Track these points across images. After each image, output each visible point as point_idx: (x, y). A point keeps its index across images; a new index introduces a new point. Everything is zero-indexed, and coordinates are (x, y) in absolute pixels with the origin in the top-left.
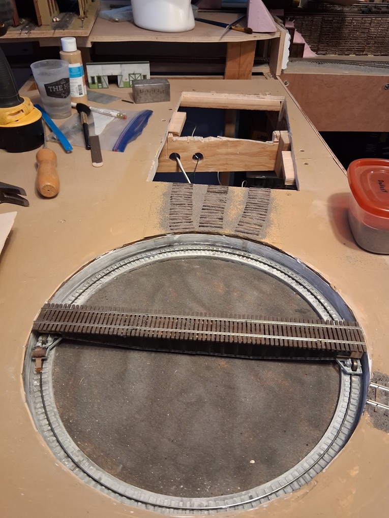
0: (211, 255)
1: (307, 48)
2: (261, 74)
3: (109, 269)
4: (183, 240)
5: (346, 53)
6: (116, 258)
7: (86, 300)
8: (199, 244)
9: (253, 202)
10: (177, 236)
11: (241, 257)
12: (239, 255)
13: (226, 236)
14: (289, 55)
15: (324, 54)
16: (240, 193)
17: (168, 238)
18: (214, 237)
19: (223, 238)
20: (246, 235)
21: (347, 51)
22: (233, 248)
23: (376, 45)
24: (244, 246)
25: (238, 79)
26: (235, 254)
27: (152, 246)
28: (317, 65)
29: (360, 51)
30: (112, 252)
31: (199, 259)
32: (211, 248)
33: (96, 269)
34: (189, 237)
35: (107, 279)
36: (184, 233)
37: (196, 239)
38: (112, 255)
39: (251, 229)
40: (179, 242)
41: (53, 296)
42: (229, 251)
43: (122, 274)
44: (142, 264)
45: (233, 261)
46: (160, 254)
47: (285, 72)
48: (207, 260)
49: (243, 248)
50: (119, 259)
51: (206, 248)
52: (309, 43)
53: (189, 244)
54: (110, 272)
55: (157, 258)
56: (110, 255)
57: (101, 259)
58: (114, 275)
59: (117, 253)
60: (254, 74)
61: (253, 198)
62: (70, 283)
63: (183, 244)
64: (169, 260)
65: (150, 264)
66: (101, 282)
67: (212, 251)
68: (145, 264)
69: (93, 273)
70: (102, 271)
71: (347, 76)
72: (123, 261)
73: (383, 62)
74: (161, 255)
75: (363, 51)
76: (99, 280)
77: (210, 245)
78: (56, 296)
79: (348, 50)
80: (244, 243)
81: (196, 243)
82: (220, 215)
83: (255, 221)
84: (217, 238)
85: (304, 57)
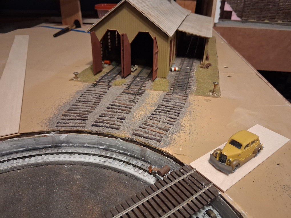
0: (101, 163)
4: (72, 141)
8: (92, 147)
9: (166, 105)
10: (63, 136)
11: (137, 169)
12: (135, 166)
13: (121, 139)
16: (155, 96)
17: (53, 137)
18: (108, 140)
19: (119, 142)
20: (144, 140)
22: (131, 156)
24: (143, 154)
26: (130, 164)
27: (33, 145)
31: (86, 167)
32: (104, 154)
34: (78, 138)
37: (88, 141)
39: (154, 133)
40: (68, 143)
42: (124, 158)
45: (126, 174)
48: (95, 169)
49: (142, 156)
51: (99, 153)
53: (81, 146)
55: (33, 160)
61: (167, 101)
63: (73, 146)
64: (48, 164)
65: (23, 167)
67: (105, 157)
68: (15, 167)
77: (104, 149)
80: (142, 151)
81: (88, 145)
83: (161, 125)
84: (112, 141)
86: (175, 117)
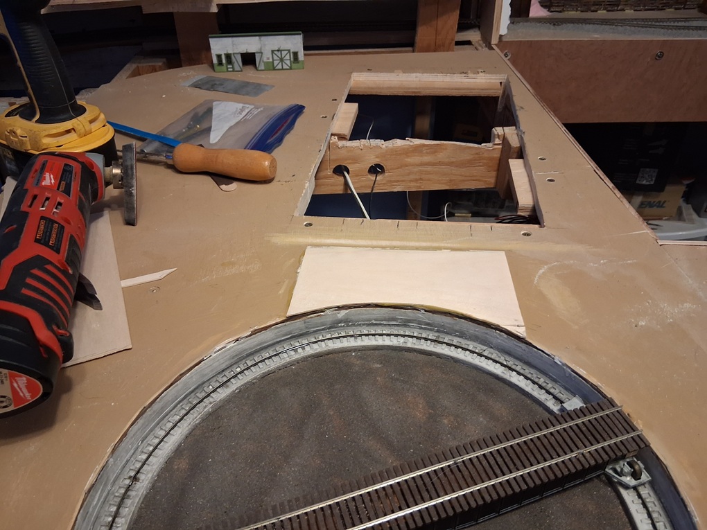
0: (401, 345)
1: (534, 3)
2: (469, 43)
3: (227, 373)
4: (354, 318)
5: (593, 8)
6: (240, 353)
7: (183, 436)
8: (380, 324)
10: (343, 313)
12: (449, 345)
13: (426, 311)
14: (510, 14)
15: (560, 12)
17: (328, 316)
18: (405, 313)
19: (422, 314)
21: (594, 5)
25: (435, 51)
26: (442, 343)
27: (301, 330)
28: (552, 27)
29: (613, 6)
30: (232, 345)
31: (381, 352)
32: (400, 332)
33: (204, 376)
34: (363, 314)
35: (222, 394)
36: (355, 307)
37: (374, 316)
38: (232, 350)
40: (346, 321)
41: (125, 435)
42: (431, 336)
43: (248, 382)
44: (283, 362)
45: (438, 356)
46: (314, 343)
47: (504, 39)
48: (394, 354)
50: (245, 354)
51: (394, 331)
53: (364, 325)
54: (229, 380)
55: (309, 351)
56: (229, 349)
57: (213, 359)
58: (235, 385)
59: (240, 346)
60: (458, 43)
62: (156, 407)
63: (355, 325)
64: (329, 353)
65: (297, 362)
66: (211, 400)
67: (403, 336)
68: (288, 363)
69: (199, 383)
70: (215, 379)
71: (597, 41)
72: (251, 358)
73: (650, 20)
74: (315, 346)
75: (618, 6)
76: (209, 395)
77: (399, 326)
78: (130, 434)
81: (375, 322)
84: (410, 314)
85: (531, 15)
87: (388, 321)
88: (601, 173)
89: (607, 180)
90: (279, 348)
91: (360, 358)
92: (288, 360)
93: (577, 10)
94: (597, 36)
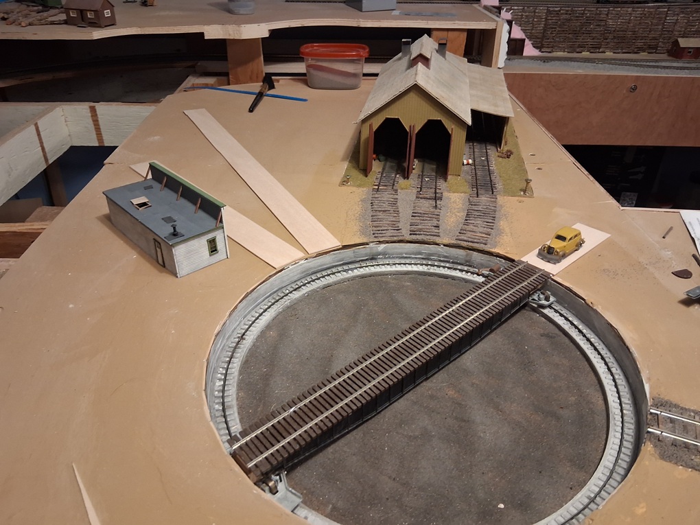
1: (528, 45)
3: (298, 283)
4: (390, 251)
5: (578, 50)
6: (307, 270)
7: (272, 318)
8: (409, 257)
9: (476, 209)
10: (382, 246)
11: (464, 273)
12: (461, 271)
13: (444, 245)
15: (550, 52)
16: (458, 200)
17: (371, 248)
18: (428, 247)
19: (441, 250)
20: (470, 244)
21: (578, 47)
22: (453, 263)
23: (615, 41)
24: (468, 259)
26: (456, 269)
27: (351, 258)
28: (542, 63)
29: (595, 48)
30: (303, 262)
31: (410, 276)
32: (424, 262)
33: (283, 282)
34: (397, 249)
35: (296, 295)
36: (391, 243)
37: (405, 251)
38: (303, 266)
39: (477, 237)
40: (385, 254)
42: (448, 265)
43: (314, 289)
44: (338, 278)
45: (453, 278)
46: (360, 268)
48: (420, 277)
49: (467, 261)
50: (310, 272)
51: (419, 262)
52: (530, 38)
53: (397, 257)
54: (300, 287)
55: (357, 272)
56: (301, 265)
57: (290, 270)
58: (305, 290)
59: (308, 264)
61: (475, 205)
63: (389, 258)
64: (371, 275)
65: (348, 280)
66: (289, 298)
67: (427, 265)
68: (342, 280)
69: (280, 287)
70: (290, 286)
71: (581, 75)
72: (315, 275)
73: (626, 60)
74: (362, 270)
75: (599, 48)
76: (287, 295)
77: (423, 258)
79: (580, 46)
80: (467, 255)
81: (405, 256)
82: (435, 223)
83: (481, 229)
84: (432, 249)
85: (524, 54)
86: (491, 221)
87: (415, 254)
88: (578, 165)
89: (583, 169)
90: (334, 270)
91: (395, 279)
92: (342, 277)
93: (564, 51)
94: (580, 72)
